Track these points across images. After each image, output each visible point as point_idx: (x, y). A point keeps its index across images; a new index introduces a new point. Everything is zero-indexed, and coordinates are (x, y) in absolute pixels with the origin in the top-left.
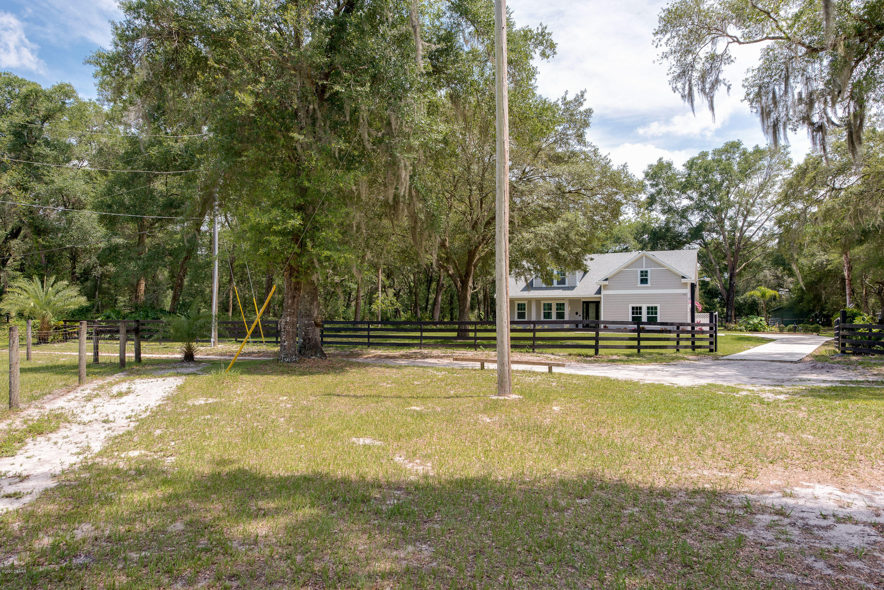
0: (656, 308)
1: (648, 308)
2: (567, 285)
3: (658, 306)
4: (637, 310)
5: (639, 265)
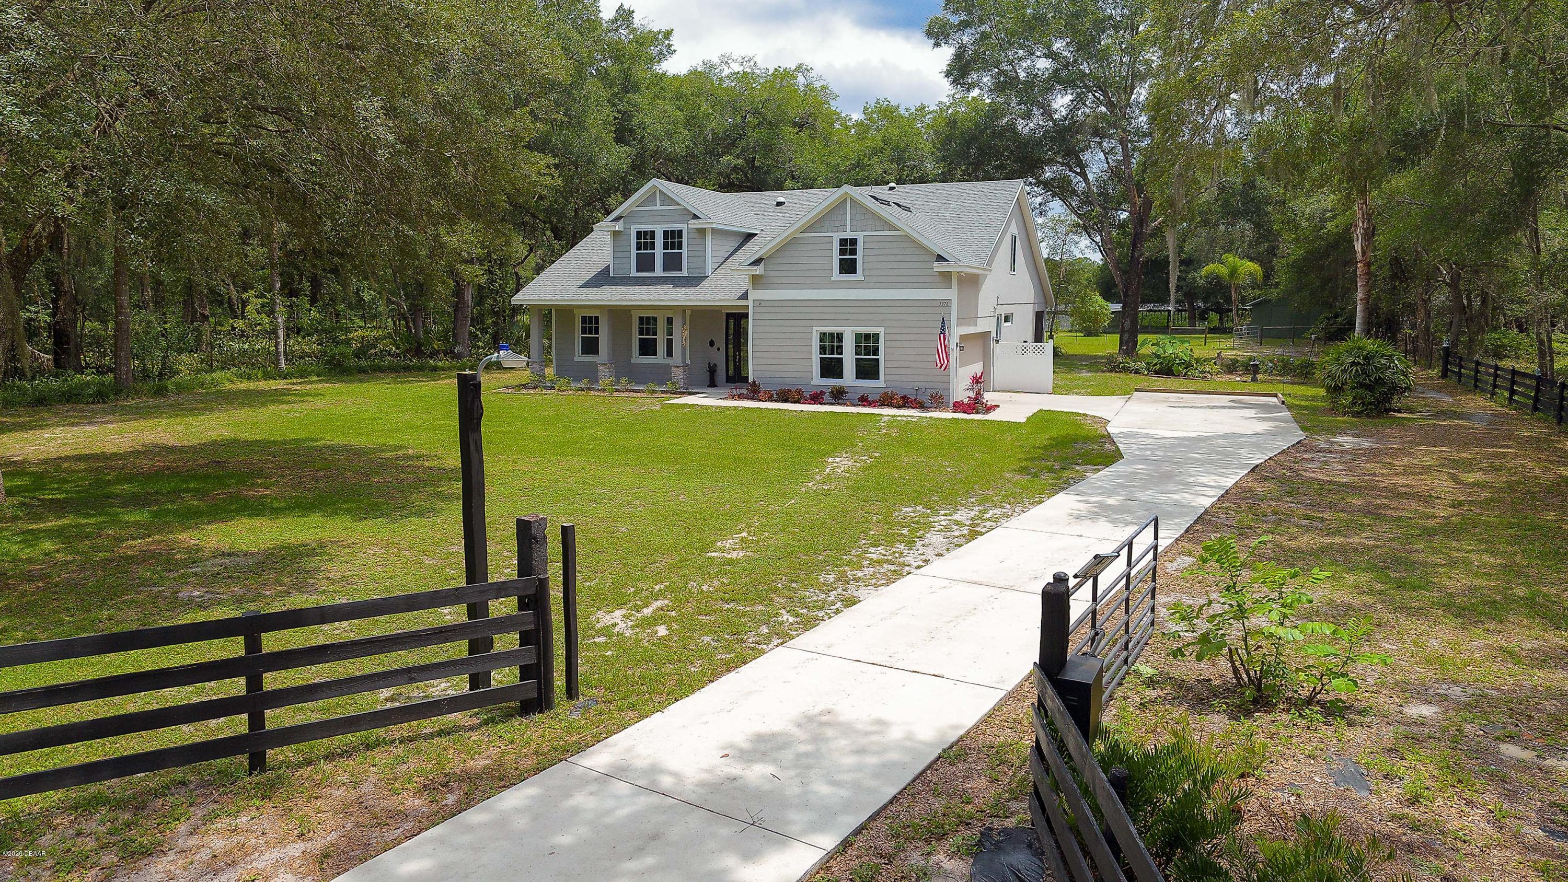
0: (876, 337)
1: (858, 336)
2: (684, 273)
3: (881, 331)
4: (831, 343)
5: (837, 224)
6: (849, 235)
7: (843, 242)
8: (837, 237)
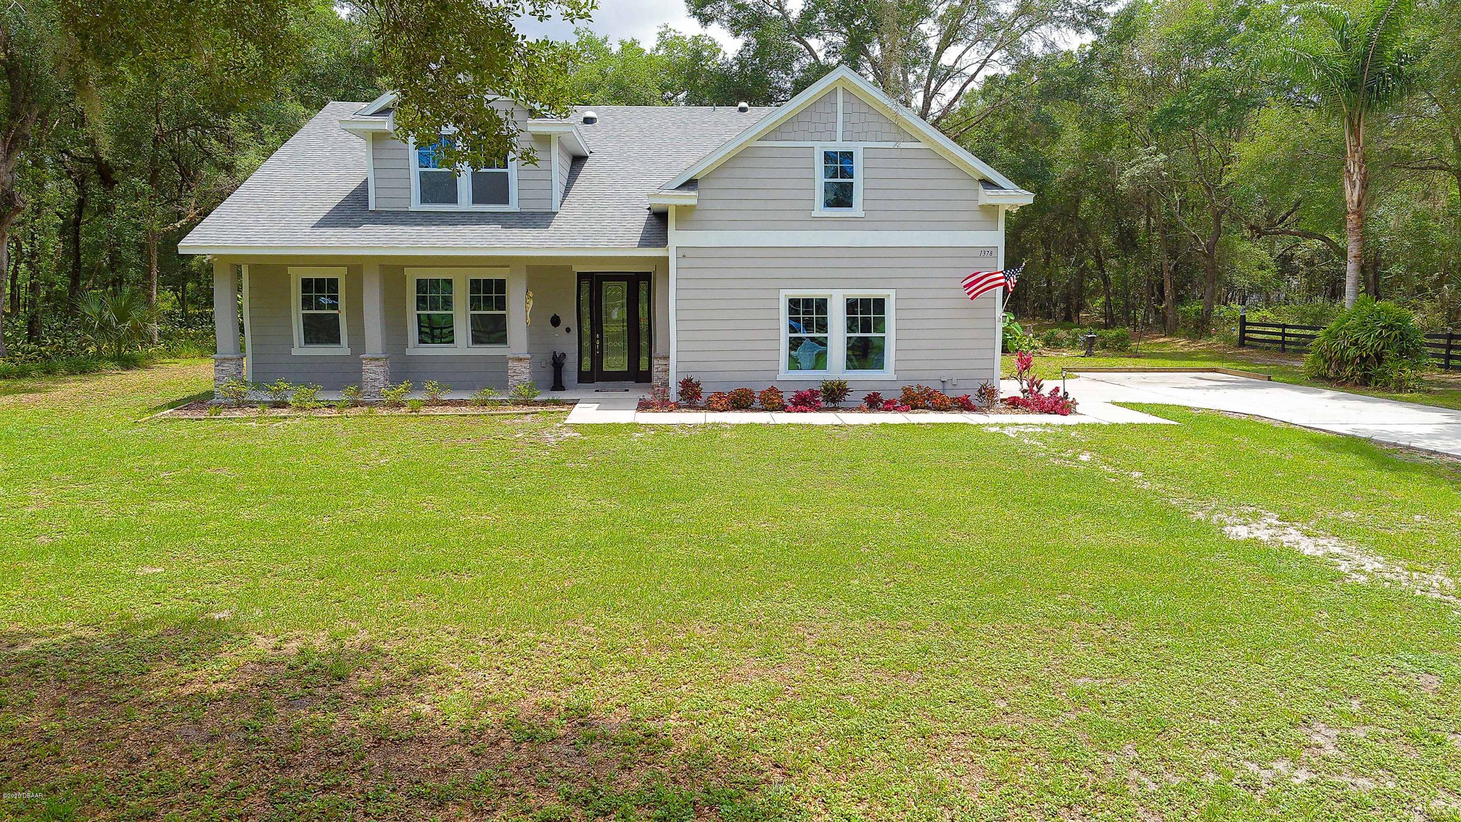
0: (880, 304)
1: (850, 303)
2: (513, 206)
3: (888, 293)
4: (808, 313)
5: (820, 128)
6: (838, 146)
7: (829, 157)
8: (820, 148)
